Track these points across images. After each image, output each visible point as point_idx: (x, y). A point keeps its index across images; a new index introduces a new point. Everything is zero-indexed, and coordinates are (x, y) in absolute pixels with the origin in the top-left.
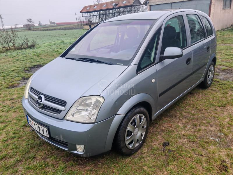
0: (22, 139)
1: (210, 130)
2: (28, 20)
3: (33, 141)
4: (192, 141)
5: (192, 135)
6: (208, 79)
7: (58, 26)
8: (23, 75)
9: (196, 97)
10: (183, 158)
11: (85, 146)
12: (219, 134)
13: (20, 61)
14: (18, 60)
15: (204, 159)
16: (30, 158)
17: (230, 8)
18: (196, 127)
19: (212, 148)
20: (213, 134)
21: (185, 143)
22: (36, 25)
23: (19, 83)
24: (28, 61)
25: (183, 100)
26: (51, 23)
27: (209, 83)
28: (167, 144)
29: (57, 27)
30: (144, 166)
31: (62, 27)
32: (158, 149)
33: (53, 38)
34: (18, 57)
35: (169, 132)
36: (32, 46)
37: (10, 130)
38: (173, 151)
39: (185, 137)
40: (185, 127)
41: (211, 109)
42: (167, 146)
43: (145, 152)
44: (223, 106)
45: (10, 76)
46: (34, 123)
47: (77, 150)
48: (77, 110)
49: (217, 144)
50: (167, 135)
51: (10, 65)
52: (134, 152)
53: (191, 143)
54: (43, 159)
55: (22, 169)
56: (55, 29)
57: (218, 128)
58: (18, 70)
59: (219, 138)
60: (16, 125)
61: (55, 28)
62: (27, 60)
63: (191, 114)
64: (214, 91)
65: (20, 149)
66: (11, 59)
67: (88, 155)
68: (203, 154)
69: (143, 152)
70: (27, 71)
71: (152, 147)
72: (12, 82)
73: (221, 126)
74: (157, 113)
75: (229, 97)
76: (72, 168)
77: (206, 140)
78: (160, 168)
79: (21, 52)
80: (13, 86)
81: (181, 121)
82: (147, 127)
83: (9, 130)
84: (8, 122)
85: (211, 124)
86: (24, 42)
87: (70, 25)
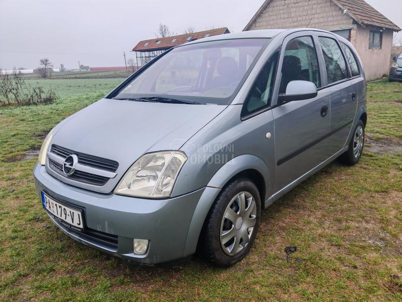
0: (30, 240)
1: (366, 228)
2: (42, 61)
3: (49, 243)
4: (336, 245)
5: (335, 236)
6: (355, 149)
7: (94, 73)
8: (32, 142)
9: (336, 178)
10: (324, 272)
11: (149, 241)
12: (382, 235)
13: (27, 121)
14: (23, 120)
15: (360, 273)
16: (44, 271)
17: (381, 48)
18: (341, 223)
19: (373, 255)
20: (371, 234)
21: (324, 248)
22: (56, 70)
23: (25, 155)
24: (41, 121)
25: (315, 182)
26: (82, 67)
27: (356, 157)
28: (293, 249)
29: (91, 75)
30: (255, 283)
31: (100, 74)
32: (278, 257)
33: (84, 90)
34: (23, 115)
35: (294, 231)
36: (49, 101)
37: (7, 226)
38: (304, 260)
39: (323, 240)
40: (321, 224)
41: (364, 195)
42: (293, 252)
43: (254, 262)
44: (383, 192)
45: (8, 143)
46: (56, 205)
47: (135, 252)
48: (137, 176)
49: (380, 250)
50: (291, 235)
51: (10, 127)
52: (234, 262)
53: (334, 249)
54: (68, 272)
55: (29, 289)
56: (88, 78)
57: (380, 225)
58: (24, 134)
59: (383, 240)
60: (18, 219)
61: (88, 75)
62: (39, 120)
63: (330, 203)
64: (365, 169)
65: (26, 257)
66: (11, 118)
67: (155, 259)
68: (358, 264)
69: (250, 262)
70: (39, 137)
71: (266, 254)
72: (12, 152)
73: (384, 222)
74: (273, 196)
75: (392, 178)
76: (122, 288)
77: (361, 244)
78: (284, 288)
79: (29, 109)
80: (13, 159)
81: (314, 214)
82: (257, 218)
83: (4, 226)
84: (4, 213)
85: (365, 218)
86: (35, 93)
87: (114, 72)
